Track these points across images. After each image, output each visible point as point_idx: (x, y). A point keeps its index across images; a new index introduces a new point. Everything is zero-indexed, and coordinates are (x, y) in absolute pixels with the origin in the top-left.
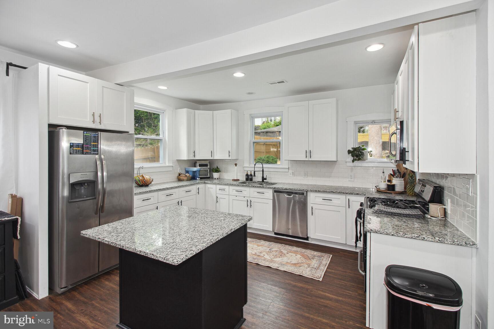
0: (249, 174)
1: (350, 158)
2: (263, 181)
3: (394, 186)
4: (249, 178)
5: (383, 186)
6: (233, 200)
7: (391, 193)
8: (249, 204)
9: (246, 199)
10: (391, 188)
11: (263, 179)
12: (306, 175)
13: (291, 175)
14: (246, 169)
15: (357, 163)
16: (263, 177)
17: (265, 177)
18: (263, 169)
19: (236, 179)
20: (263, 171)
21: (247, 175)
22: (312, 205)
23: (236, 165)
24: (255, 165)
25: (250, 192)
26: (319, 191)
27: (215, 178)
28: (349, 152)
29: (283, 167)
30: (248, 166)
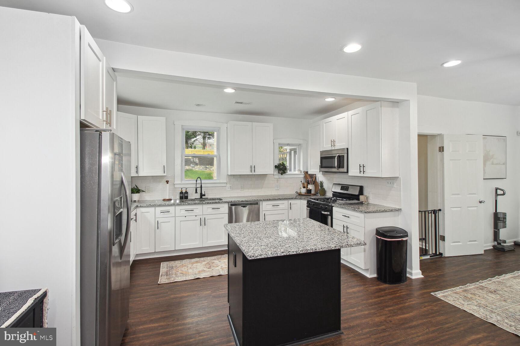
0: (184, 191)
1: (276, 172)
2: (201, 197)
3: (311, 190)
4: (184, 196)
5: (303, 191)
6: (181, 222)
7: (311, 195)
8: (203, 223)
9: (198, 218)
10: (309, 191)
11: (202, 195)
12: (243, 188)
13: (229, 189)
14: (176, 186)
15: (284, 176)
16: (201, 193)
17: (203, 193)
18: (201, 186)
19: (167, 198)
20: (201, 187)
21: (181, 193)
22: (264, 212)
23: (167, 182)
24: (196, 181)
25: (200, 210)
26: (270, 200)
27: (135, 201)
28: (276, 167)
29: (221, 181)
30: (180, 182)
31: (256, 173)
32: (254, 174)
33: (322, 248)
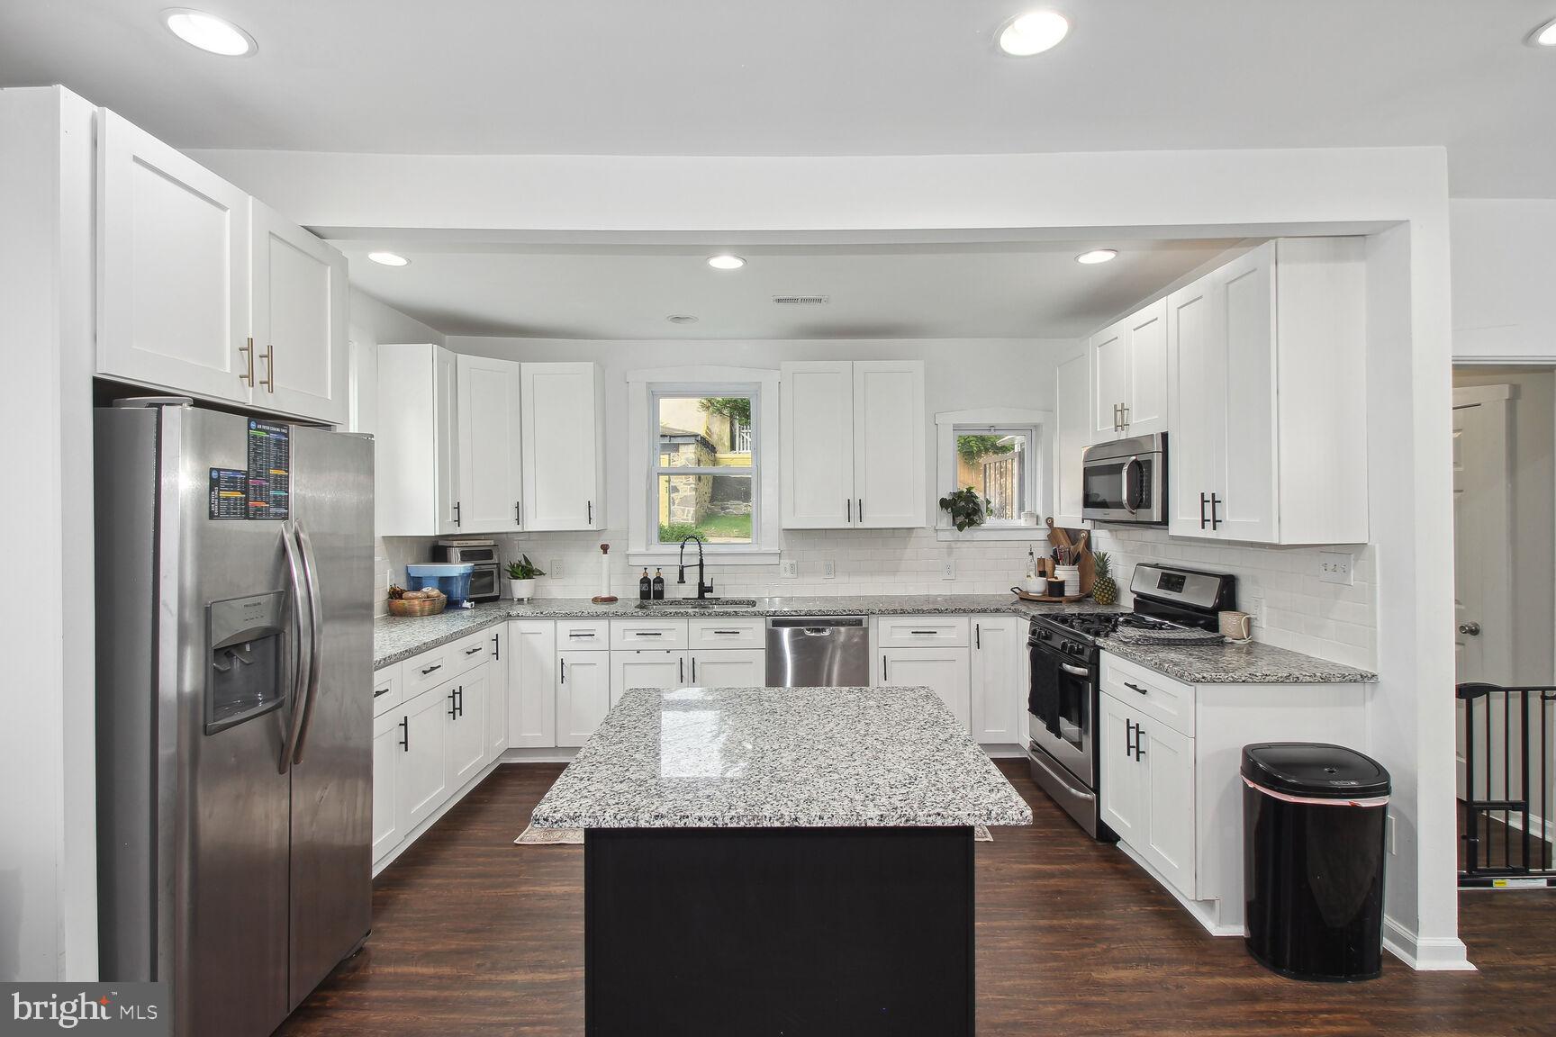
0: (652, 576)
1: (945, 520)
2: (701, 596)
3: (1062, 584)
4: (652, 592)
5: (1036, 586)
6: (627, 667)
7: (1061, 602)
8: (687, 673)
9: (675, 657)
10: (1056, 589)
11: (703, 589)
12: (831, 570)
13: (788, 574)
14: (633, 561)
15: (968, 533)
16: (701, 584)
17: (707, 583)
18: (701, 560)
19: (605, 595)
20: (701, 565)
21: (645, 581)
22: (882, 652)
23: (605, 548)
24: (682, 547)
25: (678, 632)
26: (903, 612)
27: (520, 600)
28: (944, 503)
29: (764, 549)
30: (643, 550)
31: (866, 524)
32: (860, 525)
33: (821, 818)
